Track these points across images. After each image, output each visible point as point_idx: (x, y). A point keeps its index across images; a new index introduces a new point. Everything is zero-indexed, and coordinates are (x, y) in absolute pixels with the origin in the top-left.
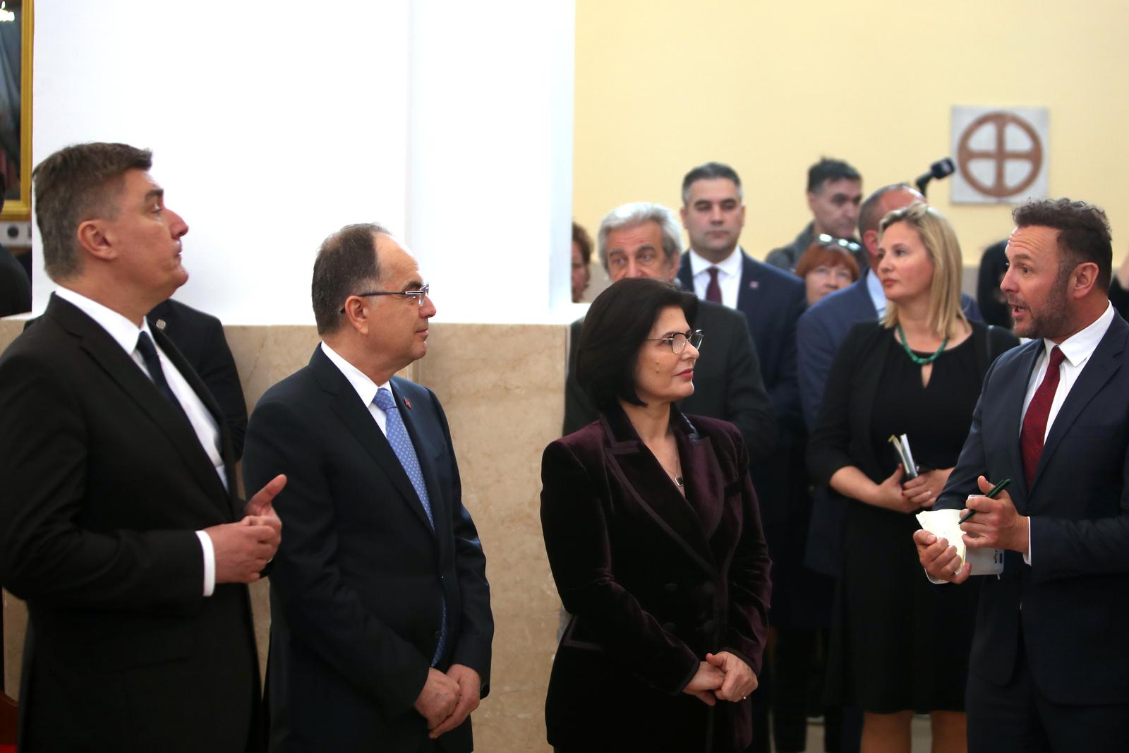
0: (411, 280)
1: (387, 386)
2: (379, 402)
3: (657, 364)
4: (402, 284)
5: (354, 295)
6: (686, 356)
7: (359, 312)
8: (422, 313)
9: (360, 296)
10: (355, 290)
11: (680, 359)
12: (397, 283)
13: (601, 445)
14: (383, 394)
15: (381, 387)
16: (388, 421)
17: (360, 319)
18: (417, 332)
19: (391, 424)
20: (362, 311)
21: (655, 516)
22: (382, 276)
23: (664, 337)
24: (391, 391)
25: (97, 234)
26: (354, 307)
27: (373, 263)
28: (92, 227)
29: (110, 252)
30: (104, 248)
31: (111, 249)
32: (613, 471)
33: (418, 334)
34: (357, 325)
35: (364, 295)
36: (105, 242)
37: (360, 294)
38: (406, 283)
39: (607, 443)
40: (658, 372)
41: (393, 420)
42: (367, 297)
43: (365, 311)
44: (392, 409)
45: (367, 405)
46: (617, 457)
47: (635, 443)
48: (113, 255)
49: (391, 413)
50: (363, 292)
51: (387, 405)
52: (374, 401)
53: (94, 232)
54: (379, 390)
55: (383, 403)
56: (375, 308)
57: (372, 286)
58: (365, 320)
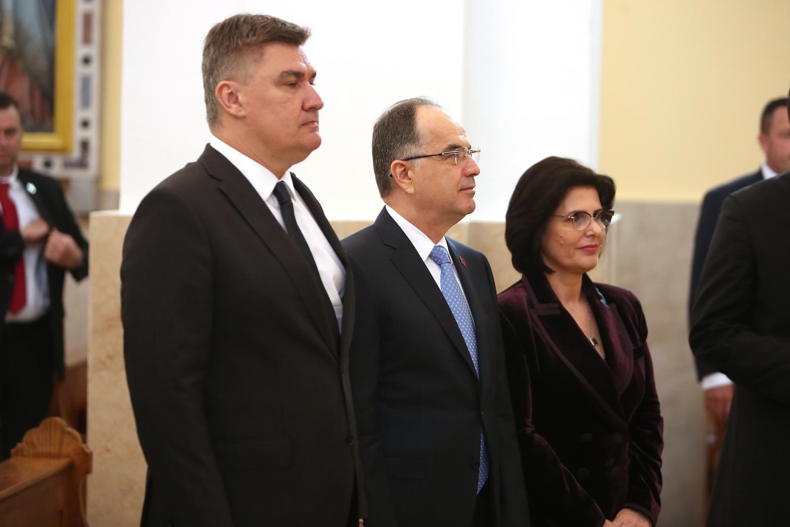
0: (450, 143)
1: (443, 243)
2: (435, 257)
3: (561, 237)
4: (441, 148)
5: (399, 159)
6: (590, 233)
7: (405, 173)
8: (465, 172)
9: (404, 160)
10: (399, 155)
11: (585, 235)
12: (437, 146)
13: (526, 306)
14: (439, 250)
15: (437, 245)
16: (443, 273)
17: (406, 181)
18: (461, 190)
19: (445, 277)
20: (407, 174)
21: (576, 372)
22: (421, 142)
23: (570, 214)
24: (447, 248)
25: (231, 93)
26: (399, 170)
27: (412, 130)
28: (229, 87)
29: (240, 111)
30: (234, 106)
31: (240, 108)
32: (537, 330)
33: (463, 191)
34: (403, 186)
35: (407, 159)
36: (236, 101)
37: (403, 159)
38: (445, 146)
39: (531, 304)
40: (561, 245)
41: (447, 273)
42: (410, 161)
43: (410, 173)
44: (447, 264)
45: (424, 260)
46: (540, 317)
47: (556, 305)
48: (242, 113)
49: (445, 268)
50: (405, 156)
51: (442, 260)
52: (430, 256)
53: (230, 91)
54: (435, 247)
55: (438, 259)
56: (417, 169)
57: (413, 150)
58: (410, 181)
